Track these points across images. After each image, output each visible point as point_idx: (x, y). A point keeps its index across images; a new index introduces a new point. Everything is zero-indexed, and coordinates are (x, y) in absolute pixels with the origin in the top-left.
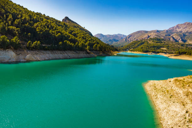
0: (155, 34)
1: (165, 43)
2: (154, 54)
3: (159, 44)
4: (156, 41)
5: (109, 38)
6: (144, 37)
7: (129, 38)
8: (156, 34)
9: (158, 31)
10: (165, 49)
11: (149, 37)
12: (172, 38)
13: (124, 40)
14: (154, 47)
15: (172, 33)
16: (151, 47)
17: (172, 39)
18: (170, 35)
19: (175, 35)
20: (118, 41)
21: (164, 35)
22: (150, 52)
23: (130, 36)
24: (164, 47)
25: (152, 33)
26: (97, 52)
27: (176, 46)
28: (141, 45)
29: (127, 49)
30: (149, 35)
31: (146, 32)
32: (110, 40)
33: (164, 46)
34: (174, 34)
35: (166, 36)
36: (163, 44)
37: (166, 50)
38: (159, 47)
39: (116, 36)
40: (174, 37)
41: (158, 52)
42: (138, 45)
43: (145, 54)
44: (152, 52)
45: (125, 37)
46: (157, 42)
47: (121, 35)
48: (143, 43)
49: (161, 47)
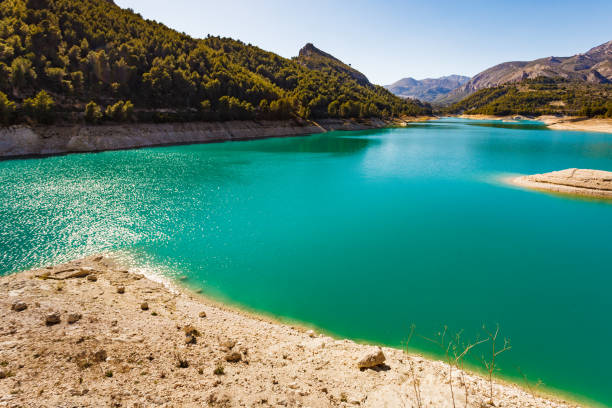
0: (543, 68)
1: (564, 88)
2: (525, 119)
3: (547, 92)
4: (541, 85)
5: (429, 86)
6: (513, 78)
7: (475, 82)
8: (547, 67)
9: (554, 60)
10: (562, 104)
11: (526, 75)
12: (592, 75)
13: (463, 88)
14: (529, 100)
15: (597, 62)
16: (522, 101)
17: (591, 78)
18: (588, 68)
19: (605, 65)
20: (448, 91)
21: (571, 69)
22: (514, 113)
23: (478, 78)
24: (559, 100)
25: (536, 67)
26: (336, 121)
27: (598, 94)
28: (496, 97)
29: (462, 108)
30: (528, 70)
31: (522, 64)
32: (430, 92)
33: (559, 96)
34: (601, 64)
35: (576, 70)
36: (558, 91)
37: (561, 107)
38: (543, 101)
39: (446, 80)
40: (599, 71)
41: (538, 114)
42: (491, 99)
43: (499, 119)
44: (522, 114)
45: (466, 82)
46: (542, 89)
47: (459, 77)
48: (504, 93)
49: (551, 99)
